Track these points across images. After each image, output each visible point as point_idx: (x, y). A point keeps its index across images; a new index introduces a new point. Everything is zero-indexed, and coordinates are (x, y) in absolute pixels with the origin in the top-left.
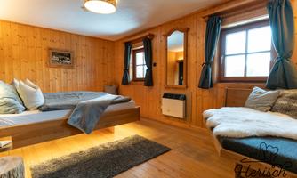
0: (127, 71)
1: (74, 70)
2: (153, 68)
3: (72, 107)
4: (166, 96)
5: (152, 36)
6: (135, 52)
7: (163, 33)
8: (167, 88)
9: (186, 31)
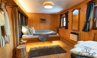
0: (60, 24)
1: (46, 24)
2: (68, 23)
3: (40, 35)
4: (71, 33)
5: (68, 12)
6: (63, 17)
7: (72, 11)
8: (72, 30)
9: (79, 9)
